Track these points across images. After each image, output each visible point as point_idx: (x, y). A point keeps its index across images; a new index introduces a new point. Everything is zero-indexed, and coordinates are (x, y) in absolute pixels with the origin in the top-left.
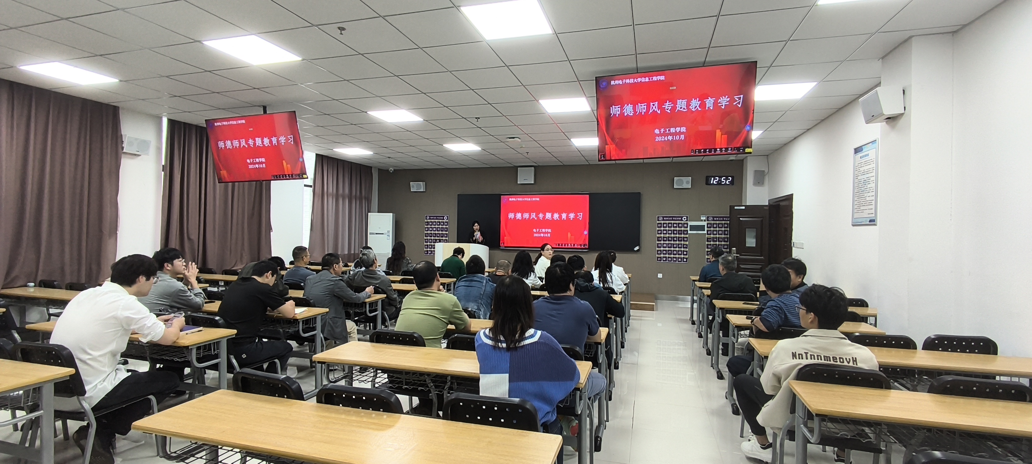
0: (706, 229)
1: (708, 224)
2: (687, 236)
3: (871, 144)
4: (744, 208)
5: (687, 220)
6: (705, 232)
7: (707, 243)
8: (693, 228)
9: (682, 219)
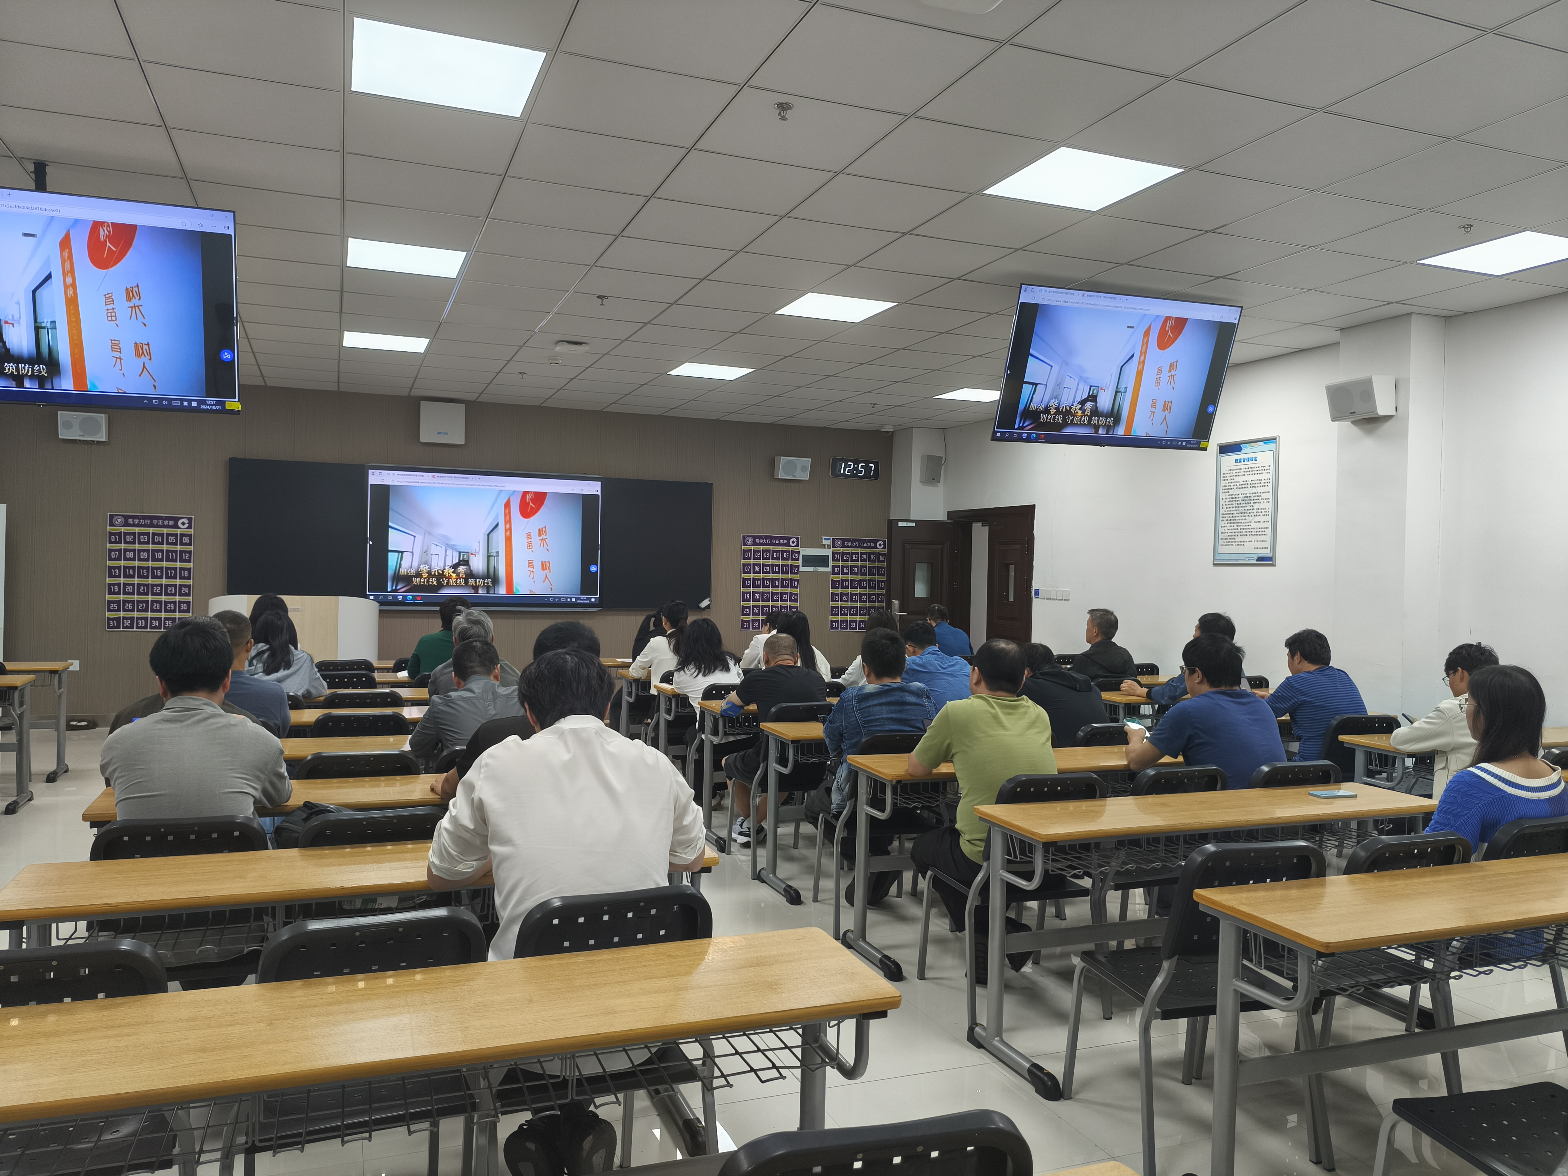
0: (831, 563)
1: (833, 553)
2: (797, 577)
3: (1262, 443)
4: (913, 524)
5: (797, 546)
6: (829, 569)
7: (831, 590)
8: (810, 561)
9: (788, 542)
